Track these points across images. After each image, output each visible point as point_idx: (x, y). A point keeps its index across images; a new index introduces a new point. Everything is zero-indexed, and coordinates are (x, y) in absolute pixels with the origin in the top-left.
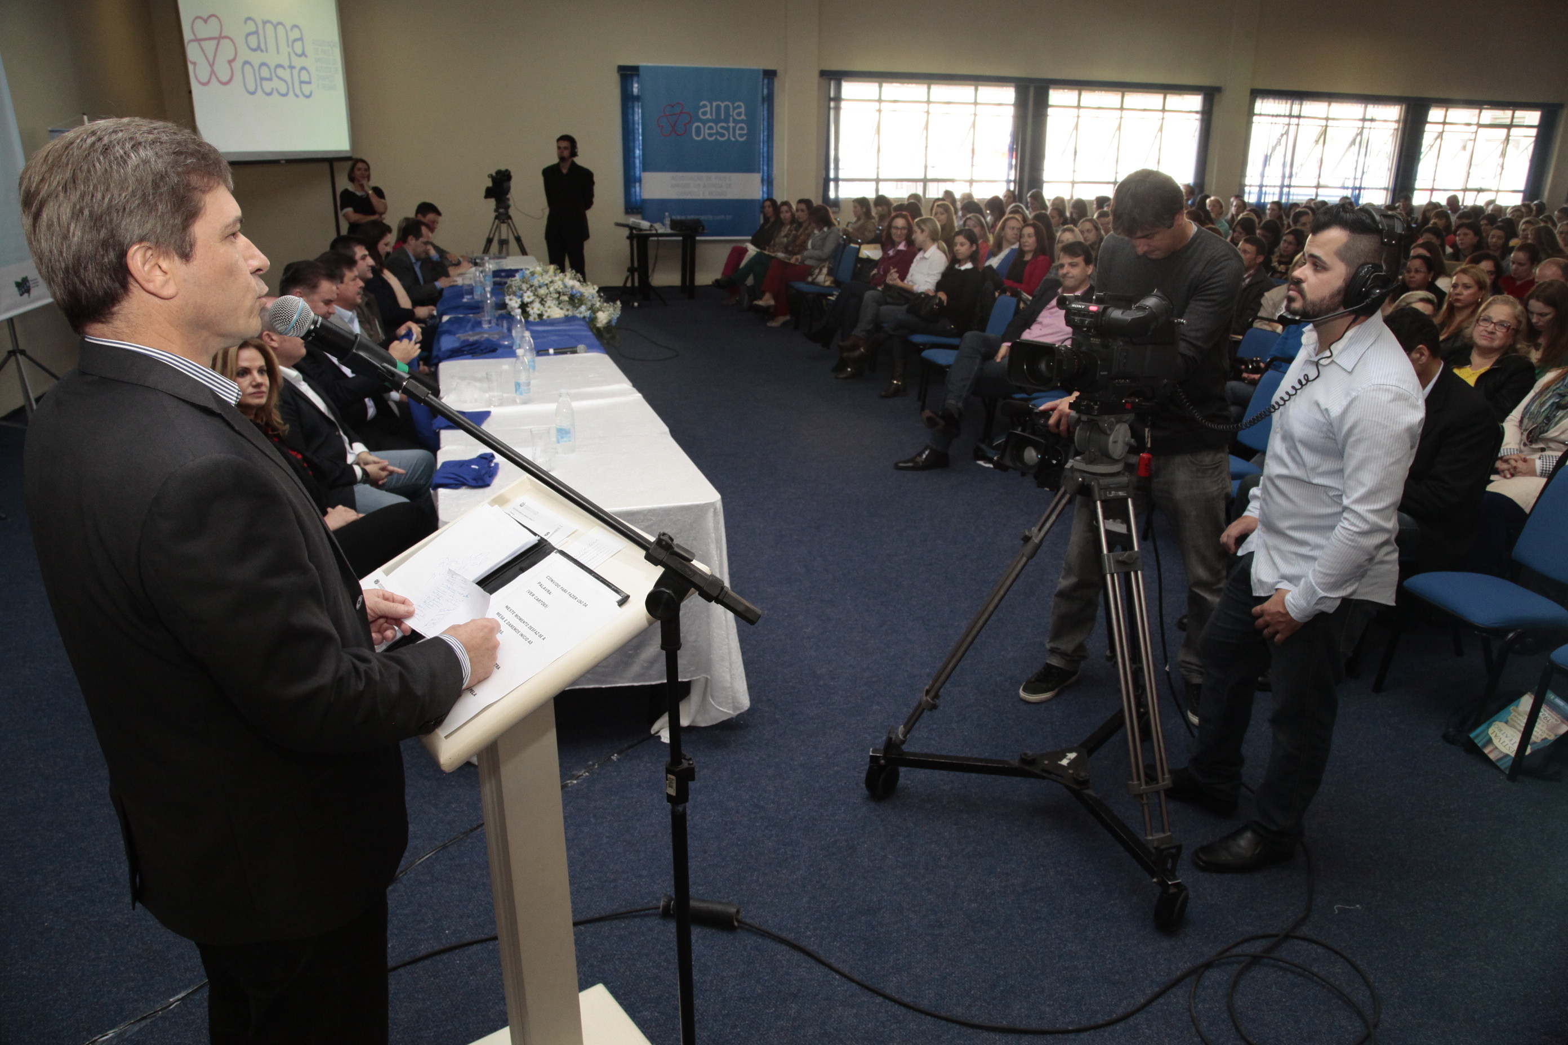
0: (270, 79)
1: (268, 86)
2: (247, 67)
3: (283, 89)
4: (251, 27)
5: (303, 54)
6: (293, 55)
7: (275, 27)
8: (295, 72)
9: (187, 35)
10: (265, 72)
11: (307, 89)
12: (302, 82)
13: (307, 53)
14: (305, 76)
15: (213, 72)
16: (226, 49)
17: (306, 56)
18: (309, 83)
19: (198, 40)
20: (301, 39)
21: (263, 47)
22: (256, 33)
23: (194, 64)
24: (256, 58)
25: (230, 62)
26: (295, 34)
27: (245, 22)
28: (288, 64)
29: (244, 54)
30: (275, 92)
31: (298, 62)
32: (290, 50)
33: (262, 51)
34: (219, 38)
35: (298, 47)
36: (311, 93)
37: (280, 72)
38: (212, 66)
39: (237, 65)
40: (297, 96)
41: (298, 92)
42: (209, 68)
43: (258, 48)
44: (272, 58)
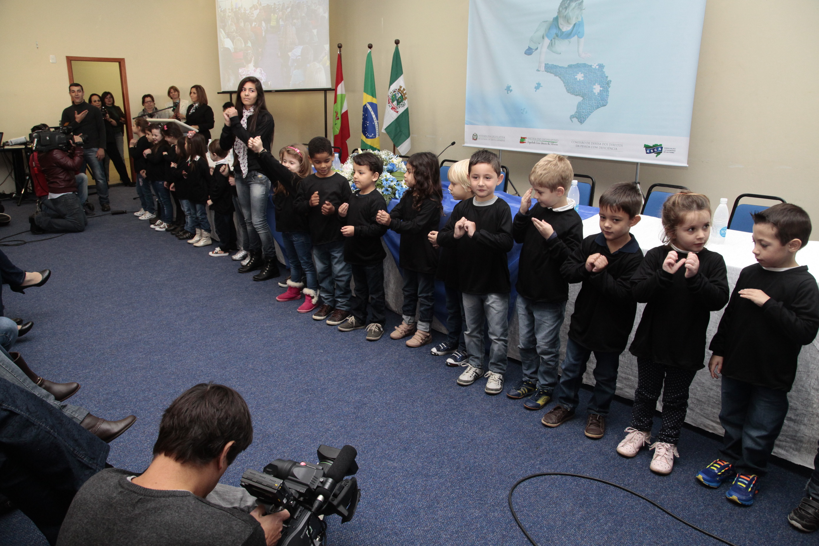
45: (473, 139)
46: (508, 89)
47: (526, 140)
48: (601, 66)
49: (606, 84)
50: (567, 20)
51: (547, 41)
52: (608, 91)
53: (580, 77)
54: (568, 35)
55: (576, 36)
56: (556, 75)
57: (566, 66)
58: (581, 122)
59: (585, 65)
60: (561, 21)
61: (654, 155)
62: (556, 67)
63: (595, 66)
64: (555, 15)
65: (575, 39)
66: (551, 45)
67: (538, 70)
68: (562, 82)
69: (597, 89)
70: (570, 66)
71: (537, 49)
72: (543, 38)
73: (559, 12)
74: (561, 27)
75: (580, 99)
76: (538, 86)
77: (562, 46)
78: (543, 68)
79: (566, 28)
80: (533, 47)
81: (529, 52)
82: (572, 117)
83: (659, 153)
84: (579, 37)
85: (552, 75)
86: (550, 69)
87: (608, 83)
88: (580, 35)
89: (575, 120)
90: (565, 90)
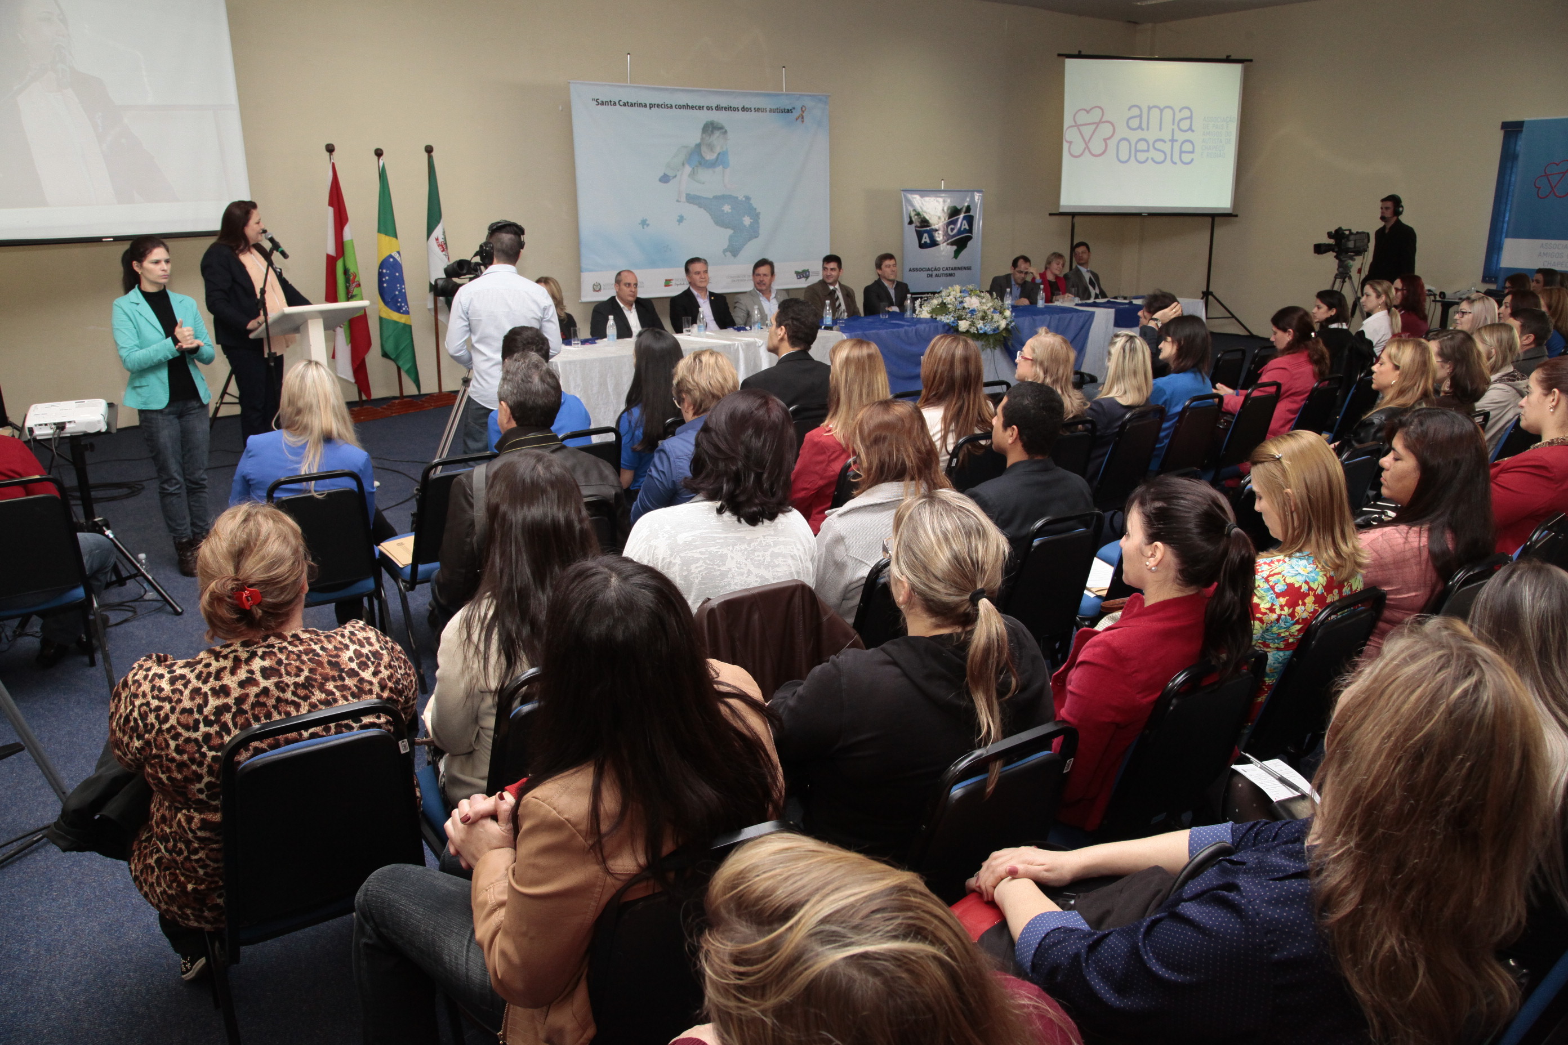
0: (1148, 151)
1: (1142, 156)
2: (1125, 143)
3: (1159, 157)
4: (1136, 112)
5: (1191, 129)
6: (1177, 131)
7: (1161, 111)
8: (1177, 145)
9: (1067, 121)
10: (1142, 146)
11: (1186, 158)
12: (1181, 152)
13: (1194, 128)
14: (1187, 147)
15: (1087, 147)
16: (1105, 130)
17: (1193, 131)
18: (1192, 152)
19: (1077, 126)
20: (1191, 118)
21: (1144, 126)
22: (1140, 116)
23: (1070, 143)
24: (1134, 136)
25: (1105, 140)
26: (1186, 113)
27: (1129, 109)
28: (1170, 138)
29: (1122, 131)
30: (1150, 160)
31: (1180, 137)
32: (1175, 127)
33: (1143, 129)
34: (1098, 124)
35: (1185, 125)
36: (1192, 160)
37: (1159, 145)
38: (1087, 144)
39: (1112, 143)
40: (1175, 163)
41: (1176, 158)
42: (1083, 146)
43: (1140, 127)
44: (1151, 136)
45: (595, 290)
46: (644, 223)
47: (673, 283)
48: (748, 198)
49: (755, 216)
50: (711, 147)
51: (688, 169)
52: (758, 223)
53: (727, 208)
54: (713, 165)
55: (721, 167)
56: (700, 207)
57: (711, 197)
58: (735, 255)
59: (730, 197)
60: (704, 149)
61: (803, 279)
62: (699, 197)
63: (741, 198)
64: (698, 141)
65: (719, 169)
66: (693, 174)
67: (678, 201)
68: (708, 215)
69: (747, 221)
70: (715, 197)
71: (675, 176)
72: (683, 164)
73: (702, 139)
74: (704, 155)
75: (730, 232)
76: (681, 219)
77: (704, 174)
78: (683, 199)
79: (710, 156)
80: (670, 173)
81: (665, 179)
82: (725, 251)
83: (807, 277)
84: (724, 168)
85: (696, 207)
86: (691, 199)
87: (758, 215)
88: (725, 165)
89: (728, 254)
90: (711, 222)
